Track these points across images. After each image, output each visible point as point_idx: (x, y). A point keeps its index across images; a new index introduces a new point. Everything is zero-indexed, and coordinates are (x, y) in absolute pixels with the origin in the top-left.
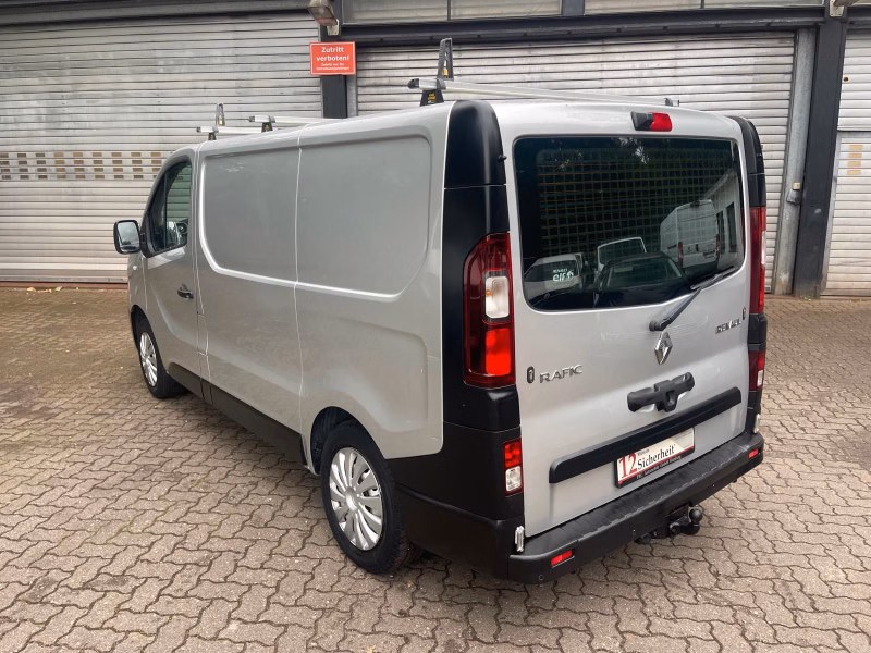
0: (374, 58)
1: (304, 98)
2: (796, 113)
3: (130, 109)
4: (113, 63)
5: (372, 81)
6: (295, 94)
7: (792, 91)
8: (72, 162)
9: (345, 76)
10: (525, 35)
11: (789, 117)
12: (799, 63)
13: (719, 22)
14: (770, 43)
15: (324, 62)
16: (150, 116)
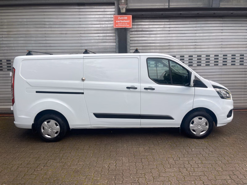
1: (108, 38)
3: (33, 42)
4: (26, 23)
6: (104, 36)
8: (6, 64)
10: (198, 13)
15: (119, 23)
16: (42, 45)
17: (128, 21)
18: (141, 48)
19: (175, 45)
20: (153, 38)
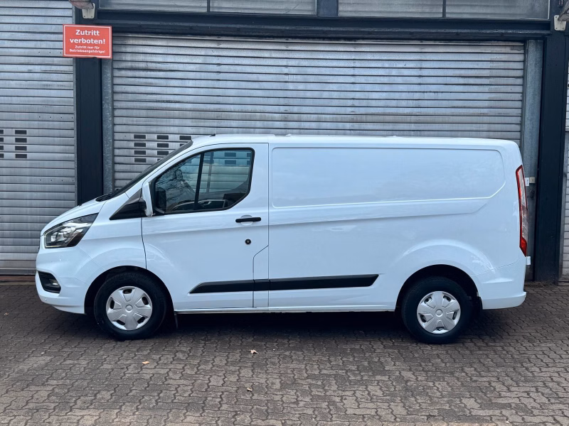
0: (131, 42)
1: (54, 77)
2: (528, 115)
5: (129, 65)
6: (45, 72)
7: (523, 93)
9: (101, 59)
10: (283, 32)
11: (522, 116)
12: (529, 70)
13: (459, 31)
14: (503, 50)
15: (78, 44)
17: (101, 42)
18: (143, 113)
19: (233, 110)
20: (177, 91)
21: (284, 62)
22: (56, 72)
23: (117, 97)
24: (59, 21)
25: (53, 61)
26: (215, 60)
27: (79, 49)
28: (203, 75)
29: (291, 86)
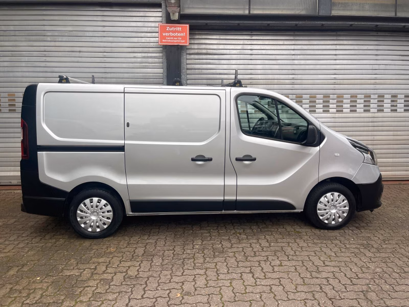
0: (197, 37)
1: (150, 60)
5: (196, 51)
6: (144, 57)
9: (182, 46)
13: (406, 24)
15: (168, 37)
17: (182, 34)
18: (205, 81)
19: (260, 78)
20: (225, 67)
21: (293, 47)
22: (151, 57)
23: (189, 72)
24: (153, 25)
25: (149, 50)
26: (249, 47)
27: (169, 40)
28: (242, 57)
29: (296, 62)
